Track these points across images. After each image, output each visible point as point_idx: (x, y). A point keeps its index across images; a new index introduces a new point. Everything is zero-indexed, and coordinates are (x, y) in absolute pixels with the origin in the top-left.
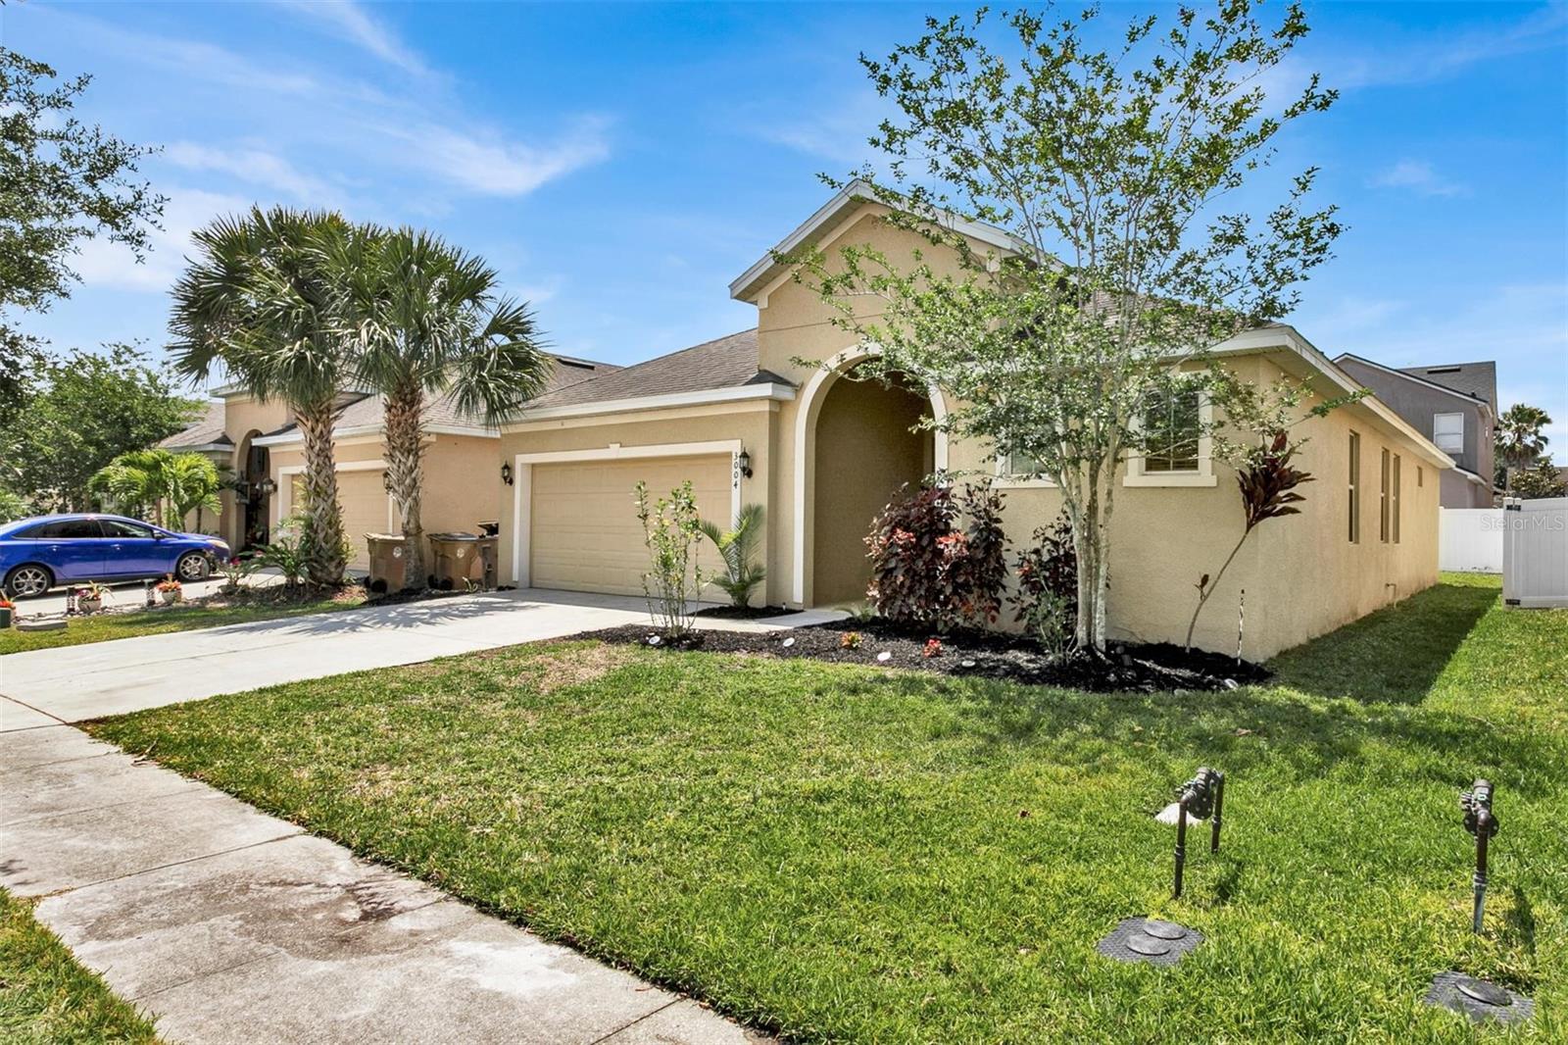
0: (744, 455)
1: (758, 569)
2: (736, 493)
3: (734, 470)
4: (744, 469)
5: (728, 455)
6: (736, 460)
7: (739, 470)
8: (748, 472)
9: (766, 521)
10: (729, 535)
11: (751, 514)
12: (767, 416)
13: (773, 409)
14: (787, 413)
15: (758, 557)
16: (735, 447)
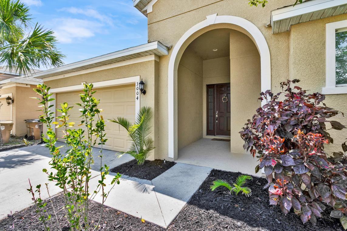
0: (142, 83)
1: (150, 142)
2: (137, 102)
3: (136, 91)
4: (142, 90)
5: (133, 85)
6: (138, 86)
7: (139, 91)
8: (144, 92)
9: (153, 116)
10: (134, 126)
11: (145, 112)
12: (154, 63)
13: (156, 60)
14: (164, 63)
15: (150, 135)
16: (136, 80)
